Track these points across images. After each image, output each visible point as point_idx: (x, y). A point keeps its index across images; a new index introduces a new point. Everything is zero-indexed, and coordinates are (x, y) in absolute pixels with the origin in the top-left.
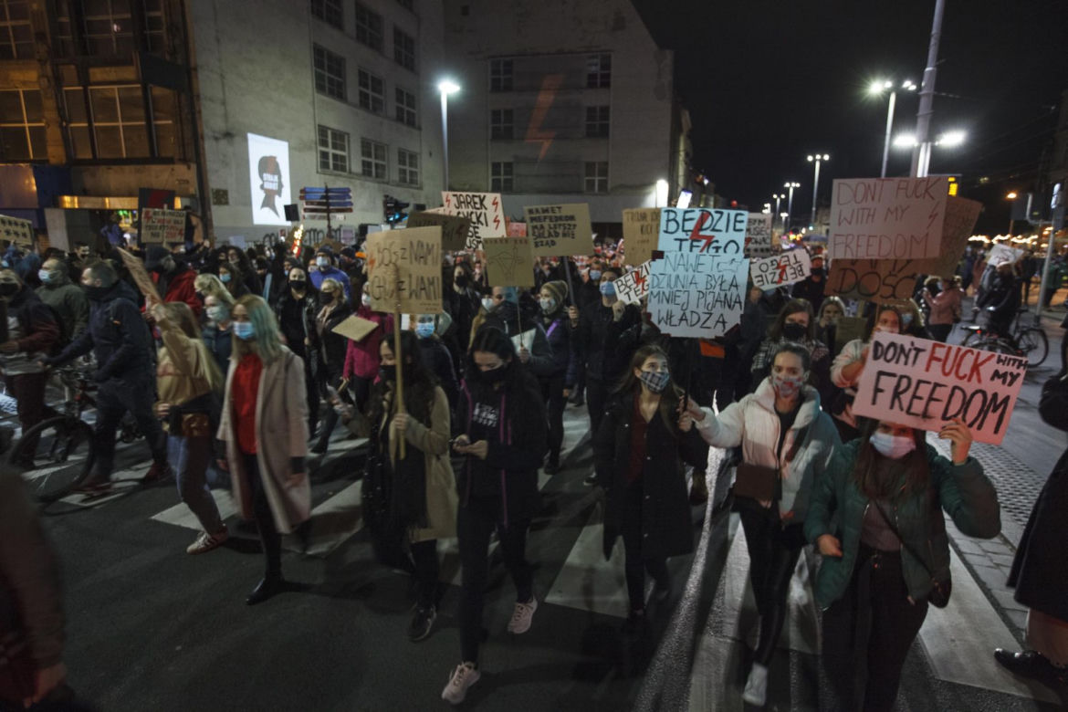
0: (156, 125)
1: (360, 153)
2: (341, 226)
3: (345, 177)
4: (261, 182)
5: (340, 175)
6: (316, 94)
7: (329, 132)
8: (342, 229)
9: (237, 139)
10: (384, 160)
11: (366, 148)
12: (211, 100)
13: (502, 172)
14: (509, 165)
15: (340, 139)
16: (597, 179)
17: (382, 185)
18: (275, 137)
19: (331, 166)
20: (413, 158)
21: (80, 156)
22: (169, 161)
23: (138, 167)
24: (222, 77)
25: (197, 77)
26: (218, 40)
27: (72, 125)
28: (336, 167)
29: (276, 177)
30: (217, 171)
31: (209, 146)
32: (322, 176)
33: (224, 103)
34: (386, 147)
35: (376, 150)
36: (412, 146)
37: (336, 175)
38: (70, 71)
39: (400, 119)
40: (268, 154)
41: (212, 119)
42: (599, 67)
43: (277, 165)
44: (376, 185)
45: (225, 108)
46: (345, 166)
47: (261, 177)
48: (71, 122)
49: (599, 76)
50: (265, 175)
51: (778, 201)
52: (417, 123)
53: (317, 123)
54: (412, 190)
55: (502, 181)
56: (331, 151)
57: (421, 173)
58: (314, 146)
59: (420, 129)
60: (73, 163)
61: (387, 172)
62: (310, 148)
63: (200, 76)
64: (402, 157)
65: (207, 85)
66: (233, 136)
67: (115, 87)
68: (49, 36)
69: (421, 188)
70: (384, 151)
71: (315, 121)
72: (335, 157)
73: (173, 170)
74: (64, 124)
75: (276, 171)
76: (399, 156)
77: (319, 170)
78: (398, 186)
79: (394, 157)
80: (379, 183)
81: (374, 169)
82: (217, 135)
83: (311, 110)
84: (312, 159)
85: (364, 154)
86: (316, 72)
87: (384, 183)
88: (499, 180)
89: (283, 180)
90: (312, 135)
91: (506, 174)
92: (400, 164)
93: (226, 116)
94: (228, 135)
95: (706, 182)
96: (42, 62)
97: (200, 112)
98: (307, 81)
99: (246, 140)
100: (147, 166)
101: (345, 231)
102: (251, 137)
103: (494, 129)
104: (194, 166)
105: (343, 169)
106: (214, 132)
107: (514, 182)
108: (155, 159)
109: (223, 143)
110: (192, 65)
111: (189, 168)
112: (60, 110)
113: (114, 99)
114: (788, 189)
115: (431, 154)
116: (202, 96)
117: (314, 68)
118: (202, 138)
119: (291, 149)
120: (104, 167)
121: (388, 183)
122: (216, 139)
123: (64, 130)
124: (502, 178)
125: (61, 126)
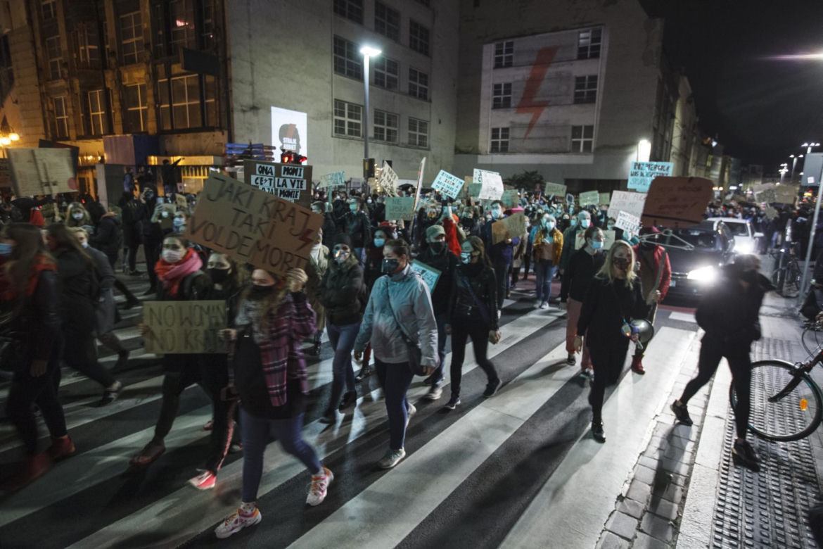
0: (207, 104)
1: (373, 120)
2: (351, 179)
3: (358, 140)
4: (281, 144)
5: (353, 139)
6: (334, 75)
7: (346, 105)
8: (352, 181)
9: (261, 112)
10: (396, 127)
11: (379, 118)
12: (241, 82)
13: (500, 136)
14: (506, 130)
15: (355, 110)
16: (582, 140)
17: (392, 147)
18: (295, 110)
19: (346, 131)
20: (423, 126)
21: (165, 128)
22: (212, 129)
23: (195, 134)
24: (252, 64)
25: (230, 65)
26: (250, 36)
27: (162, 106)
28: (350, 132)
29: (295, 141)
30: (243, 136)
31: (237, 117)
32: (337, 139)
33: (252, 84)
34: (398, 116)
35: (388, 119)
36: (422, 115)
37: (350, 139)
38: (161, 68)
39: (412, 93)
40: (288, 122)
41: (241, 96)
42: (589, 40)
43: (296, 131)
44: (386, 147)
45: (253, 88)
46: (359, 132)
47: (282, 141)
48: (161, 104)
49: (589, 48)
50: (284, 139)
51: (795, 160)
52: (428, 98)
53: (334, 98)
54: (419, 151)
55: (500, 143)
56: (346, 119)
57: (430, 138)
58: (330, 115)
59: (430, 101)
60: (161, 132)
61: (398, 136)
62: (326, 118)
63: (232, 63)
64: (412, 124)
65: (239, 70)
66: (258, 109)
67: (185, 77)
68: (152, 45)
69: (429, 150)
70: (396, 119)
71: (332, 96)
72: (350, 124)
73: (214, 136)
74: (157, 106)
75: (295, 135)
76: (410, 123)
77: (334, 134)
78: (407, 147)
79: (404, 124)
80: (388, 144)
81: (385, 134)
82: (244, 108)
83: (329, 87)
84: (328, 126)
85: (376, 122)
86: (335, 58)
87: (393, 145)
88: (497, 143)
89: (301, 143)
90: (330, 107)
91: (503, 137)
92: (410, 129)
93: (253, 95)
94: (254, 108)
95: (714, 144)
96: (147, 63)
97: (231, 91)
98: (327, 65)
99: (270, 112)
100: (199, 134)
101: (354, 183)
102: (273, 109)
103: (495, 100)
104: (226, 133)
105: (357, 134)
106: (242, 106)
107: (509, 144)
108: (206, 128)
109: (249, 114)
110: (228, 56)
111: (223, 134)
112: (155, 96)
113: (184, 86)
114: (806, 149)
115: (440, 122)
116: (233, 80)
117: (333, 55)
118: (232, 111)
119: (309, 118)
120: (176, 135)
121: (397, 145)
122: (244, 111)
123: (157, 110)
124: (500, 140)
125: (155, 107)
